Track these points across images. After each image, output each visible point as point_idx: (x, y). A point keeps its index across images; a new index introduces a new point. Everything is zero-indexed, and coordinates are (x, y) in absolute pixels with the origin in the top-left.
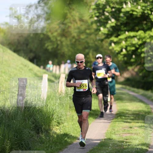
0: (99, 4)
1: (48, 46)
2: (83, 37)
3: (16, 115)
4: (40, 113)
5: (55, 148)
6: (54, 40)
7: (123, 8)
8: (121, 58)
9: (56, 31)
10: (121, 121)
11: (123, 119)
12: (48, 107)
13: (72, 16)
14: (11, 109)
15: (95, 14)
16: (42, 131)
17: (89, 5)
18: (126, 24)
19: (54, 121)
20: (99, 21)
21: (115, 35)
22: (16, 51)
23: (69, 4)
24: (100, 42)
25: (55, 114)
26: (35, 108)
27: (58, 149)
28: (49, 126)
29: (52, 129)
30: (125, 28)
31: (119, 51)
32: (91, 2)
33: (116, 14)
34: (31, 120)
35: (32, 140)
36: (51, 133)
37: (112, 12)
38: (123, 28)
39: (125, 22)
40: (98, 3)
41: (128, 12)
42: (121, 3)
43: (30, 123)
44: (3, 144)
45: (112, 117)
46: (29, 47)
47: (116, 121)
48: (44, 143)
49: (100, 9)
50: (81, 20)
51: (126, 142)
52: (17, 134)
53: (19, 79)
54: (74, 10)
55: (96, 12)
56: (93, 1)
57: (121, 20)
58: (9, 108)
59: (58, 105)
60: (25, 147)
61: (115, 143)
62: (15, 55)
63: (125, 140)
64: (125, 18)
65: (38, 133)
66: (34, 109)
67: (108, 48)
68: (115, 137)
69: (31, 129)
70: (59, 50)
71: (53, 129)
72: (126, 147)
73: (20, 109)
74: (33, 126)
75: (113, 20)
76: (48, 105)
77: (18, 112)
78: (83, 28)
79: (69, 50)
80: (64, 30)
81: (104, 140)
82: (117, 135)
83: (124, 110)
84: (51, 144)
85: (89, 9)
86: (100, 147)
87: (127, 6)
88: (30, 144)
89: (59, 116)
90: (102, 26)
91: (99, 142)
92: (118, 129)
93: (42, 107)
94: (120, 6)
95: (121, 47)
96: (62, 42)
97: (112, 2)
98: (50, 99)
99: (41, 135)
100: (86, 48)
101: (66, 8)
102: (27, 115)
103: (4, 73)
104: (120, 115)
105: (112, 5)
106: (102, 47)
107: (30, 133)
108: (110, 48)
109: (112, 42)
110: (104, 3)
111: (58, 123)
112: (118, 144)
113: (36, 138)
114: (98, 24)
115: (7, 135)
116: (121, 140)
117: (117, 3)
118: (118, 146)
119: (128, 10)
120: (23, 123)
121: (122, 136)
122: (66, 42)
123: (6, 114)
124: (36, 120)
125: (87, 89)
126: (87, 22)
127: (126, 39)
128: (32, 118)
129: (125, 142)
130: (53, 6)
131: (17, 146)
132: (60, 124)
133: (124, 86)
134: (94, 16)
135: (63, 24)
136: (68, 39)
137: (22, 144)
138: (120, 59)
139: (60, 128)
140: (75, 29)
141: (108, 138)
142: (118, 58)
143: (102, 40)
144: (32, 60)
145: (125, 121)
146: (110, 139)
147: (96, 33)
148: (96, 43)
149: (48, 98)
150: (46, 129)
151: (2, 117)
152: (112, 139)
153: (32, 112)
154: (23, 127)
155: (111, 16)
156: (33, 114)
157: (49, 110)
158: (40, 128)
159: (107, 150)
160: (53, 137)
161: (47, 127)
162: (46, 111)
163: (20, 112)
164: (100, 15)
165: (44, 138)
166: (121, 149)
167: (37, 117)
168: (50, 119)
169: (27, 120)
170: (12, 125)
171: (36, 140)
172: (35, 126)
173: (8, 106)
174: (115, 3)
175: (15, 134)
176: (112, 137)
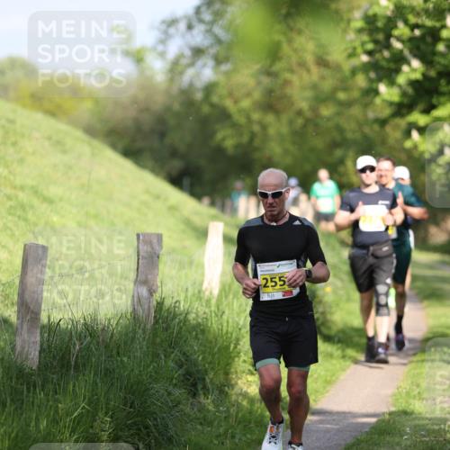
0: (375, 16)
1: (224, 139)
2: (326, 111)
3: (129, 343)
4: (200, 336)
5: (244, 439)
6: (242, 120)
9: (248, 95)
12: (225, 317)
13: (295, 51)
14: (114, 322)
15: (363, 44)
16: (204, 387)
17: (345, 18)
19: (242, 359)
20: (374, 66)
21: (421, 106)
22: (131, 153)
23: (288, 15)
24: (376, 127)
25: (244, 340)
26: (185, 321)
27: (253, 441)
28: (227, 374)
29: (236, 384)
32: (351, 10)
33: (424, 45)
34: (173, 355)
35: (177, 414)
36: (233, 394)
37: (412, 39)
38: (444, 86)
40: (371, 13)
42: (439, 14)
43: (171, 364)
44: (92, 427)
45: (411, 349)
46: (168, 140)
47: (422, 361)
48: (210, 424)
49: (378, 29)
50: (322, 62)
52: (133, 397)
53: (138, 235)
54: (300, 32)
55: (365, 38)
56: (359, 7)
57: (439, 63)
58: (109, 320)
60: (157, 435)
61: (419, 426)
62: (127, 166)
65: (195, 395)
66: (181, 324)
67: (402, 143)
68: (422, 408)
69: (174, 381)
70: (257, 149)
71: (239, 382)
73: (142, 325)
74: (179, 372)
75: (416, 63)
76: (224, 312)
77: (135, 332)
78: (327, 85)
79: (286, 152)
80: (269, 92)
81: (387, 417)
84: (233, 426)
85: (345, 31)
86: (376, 436)
88: (171, 426)
90: (384, 80)
91: (373, 420)
93: (206, 318)
94: (436, 21)
96: (264, 127)
97: (413, 9)
98: (231, 297)
99: (202, 399)
100: (335, 145)
101: (278, 27)
102: (162, 341)
103: (96, 216)
105: (412, 19)
106: (384, 141)
107: (169, 394)
108: (408, 144)
109: (412, 126)
110: (389, 13)
112: (427, 427)
113: (188, 410)
114: (372, 75)
115: (102, 399)
117: (427, 13)
118: (429, 432)
120: (148, 366)
122: (277, 127)
123: (101, 338)
124: (188, 356)
126: (338, 68)
128: (176, 351)
129: (449, 423)
130: (238, 21)
131: (132, 432)
133: (447, 258)
134: (359, 50)
135: (269, 74)
136: (285, 118)
140: (303, 88)
141: (401, 408)
143: (383, 123)
144: (176, 181)
146: (405, 413)
147: (367, 100)
148: (367, 130)
149: (225, 291)
150: (218, 383)
151: (88, 348)
152: (412, 413)
153: (177, 334)
154: (151, 376)
155: (411, 52)
156: (181, 338)
157: (228, 326)
158: (199, 379)
159: (398, 444)
160: (238, 407)
161: (222, 377)
162: (217, 331)
163: (140, 331)
164: (378, 48)
165: (211, 408)
166: (438, 442)
167: (192, 347)
168: (231, 353)
169: (163, 357)
170: (117, 371)
171: (190, 416)
172: (184, 373)
173: (106, 315)
174: (423, 13)
175: (125, 398)
176: (411, 407)
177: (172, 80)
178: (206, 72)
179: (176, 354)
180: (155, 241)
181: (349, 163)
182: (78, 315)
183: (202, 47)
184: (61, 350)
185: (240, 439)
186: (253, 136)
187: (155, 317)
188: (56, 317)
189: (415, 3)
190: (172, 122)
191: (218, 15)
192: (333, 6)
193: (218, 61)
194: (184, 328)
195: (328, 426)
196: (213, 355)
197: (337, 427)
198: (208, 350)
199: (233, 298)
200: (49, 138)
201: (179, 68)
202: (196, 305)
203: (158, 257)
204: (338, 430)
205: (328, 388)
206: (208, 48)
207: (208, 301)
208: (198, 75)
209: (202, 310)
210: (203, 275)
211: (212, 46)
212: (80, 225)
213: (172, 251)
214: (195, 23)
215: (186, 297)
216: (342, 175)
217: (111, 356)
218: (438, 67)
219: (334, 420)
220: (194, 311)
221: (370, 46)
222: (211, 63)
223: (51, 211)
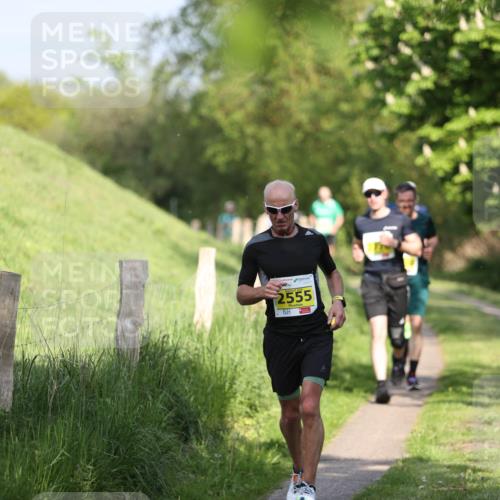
0: (381, 18)
1: (214, 156)
2: (328, 124)
4: (192, 375)
5: (242, 489)
6: (235, 135)
7: (457, 30)
8: (455, 195)
9: (241, 106)
10: (457, 402)
11: (463, 393)
12: (219, 354)
13: (293, 57)
14: (95, 359)
15: (368, 49)
16: (197, 431)
17: (347, 20)
18: (467, 84)
19: (237, 401)
20: (380, 74)
21: (433, 119)
22: (111, 171)
23: (284, 18)
24: (384, 142)
25: (241, 379)
26: (175, 358)
27: (251, 491)
28: (222, 416)
29: (233, 427)
30: (467, 98)
31: (446, 173)
32: (353, 11)
33: (435, 50)
34: (161, 396)
35: (167, 461)
36: (229, 438)
37: (422, 44)
38: (459, 96)
39: (466, 75)
40: (376, 14)
41: (475, 44)
42: (452, 16)
43: (160, 406)
44: (72, 476)
45: (428, 388)
46: (152, 157)
47: (439, 402)
48: (204, 472)
49: (385, 33)
50: (323, 70)
51: (475, 470)
52: (118, 443)
53: (121, 263)
54: (297, 36)
55: (370, 42)
56: (362, 9)
57: (452, 71)
58: (90, 357)
59: (248, 347)
60: (144, 484)
61: (437, 474)
62: (108, 185)
63: (472, 464)
64: (466, 63)
65: (186, 440)
66: (170, 361)
67: (413, 160)
68: (439, 454)
69: (164, 425)
70: (251, 167)
71: (236, 425)
72: (475, 485)
73: (127, 362)
74: (169, 415)
75: (427, 71)
76: (216, 349)
77: (118, 370)
78: (329, 95)
80: (265, 103)
81: (401, 464)
82: (444, 445)
83: (467, 365)
84: (229, 475)
85: (347, 35)
86: (389, 486)
87: (472, 24)
88: (160, 475)
89: (255, 384)
90: (391, 90)
91: (385, 468)
92: (446, 427)
93: (198, 355)
94: (449, 23)
95: (453, 160)
96: (259, 143)
97: (422, 11)
98: (225, 330)
99: (194, 445)
100: (338, 162)
101: (273, 31)
102: (149, 380)
103: (74, 241)
104: (454, 382)
105: (422, 22)
106: (393, 158)
107: (158, 439)
108: (419, 161)
109: (424, 141)
110: (396, 15)
111: (252, 406)
112: (446, 475)
113: (179, 457)
114: (379, 84)
115: (83, 445)
116: (457, 462)
117: (438, 14)
118: (448, 481)
119: (475, 36)
120: (135, 408)
121: (460, 449)
122: (274, 142)
123: (81, 377)
124: (178, 397)
125: (313, 305)
126: (340, 76)
127: (470, 133)
128: (164, 392)
129: (470, 471)
130: (229, 24)
131: (117, 481)
132: (256, 410)
133: (465, 287)
134: (364, 56)
135: (263, 82)
136: (282, 132)
137: (133, 476)
138: (449, 197)
139: (258, 423)
140: (302, 99)
141: (415, 455)
142: (443, 195)
143: (391, 137)
144: (162, 202)
145: (469, 399)
146: (420, 460)
147: (373, 112)
148: (373, 145)
149: (218, 324)
150: (211, 426)
151: (67, 387)
152: (428, 460)
153: (166, 373)
154: (137, 419)
155: (421, 58)
156: (170, 377)
157: (222, 363)
158: (190, 422)
159: (413, 495)
160: (234, 454)
161: (216, 420)
162: (210, 368)
163: (125, 369)
164: (385, 53)
165: (204, 454)
166: (457, 491)
167: (183, 386)
168: (225, 393)
169: (150, 398)
170: (99, 413)
171: (181, 463)
172: (174, 415)
173: (86, 351)
174: (434, 15)
175: (109, 443)
176: (427, 453)
177: (156, 89)
178: (193, 81)
179: (164, 395)
180: (140, 269)
181: (354, 182)
182: (55, 351)
183: (189, 53)
184: (37, 390)
185: (237, 490)
186: (247, 152)
187: (141, 353)
188: (31, 352)
189: (425, 4)
190: (156, 136)
191: (206, 17)
192: (334, 7)
193: (207, 68)
194: (173, 365)
195: (335, 474)
196: (206, 396)
197: (346, 475)
198: (201, 390)
199: (228, 333)
200: (21, 155)
201: (163, 77)
202: (186, 339)
203: (143, 286)
204: (347, 479)
205: (334, 433)
206: (195, 54)
207: (200, 336)
208: (185, 84)
209: (193, 345)
210: (194, 306)
211: (199, 52)
212: (55, 250)
213: (159, 280)
214: (181, 26)
215: (175, 331)
216: (345, 195)
217: (93, 398)
218: (452, 74)
219: (341, 468)
220: (185, 346)
221: (375, 52)
222: (199, 71)
223: (24, 235)
